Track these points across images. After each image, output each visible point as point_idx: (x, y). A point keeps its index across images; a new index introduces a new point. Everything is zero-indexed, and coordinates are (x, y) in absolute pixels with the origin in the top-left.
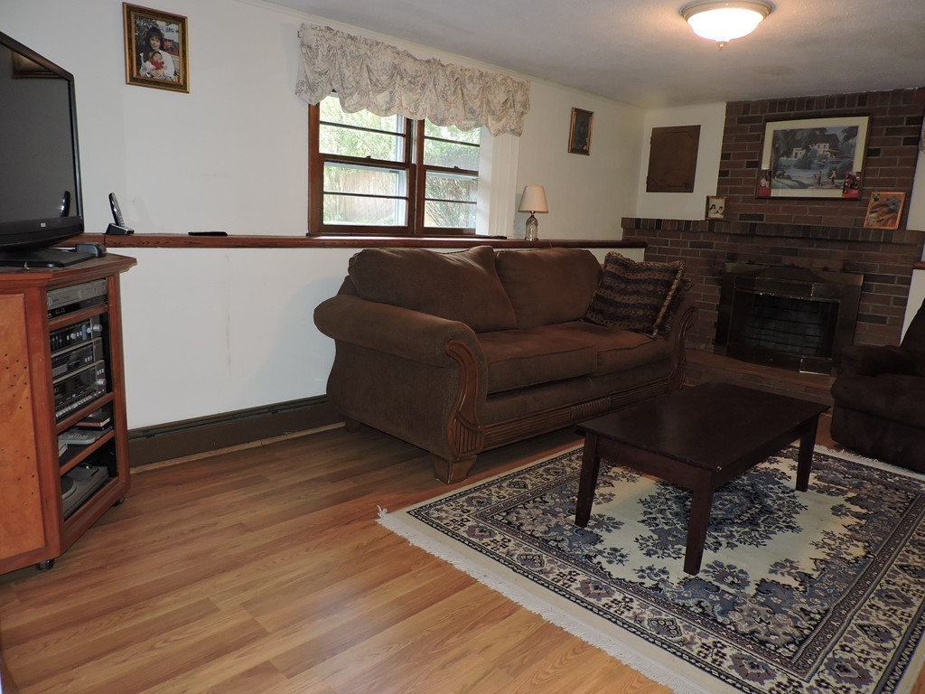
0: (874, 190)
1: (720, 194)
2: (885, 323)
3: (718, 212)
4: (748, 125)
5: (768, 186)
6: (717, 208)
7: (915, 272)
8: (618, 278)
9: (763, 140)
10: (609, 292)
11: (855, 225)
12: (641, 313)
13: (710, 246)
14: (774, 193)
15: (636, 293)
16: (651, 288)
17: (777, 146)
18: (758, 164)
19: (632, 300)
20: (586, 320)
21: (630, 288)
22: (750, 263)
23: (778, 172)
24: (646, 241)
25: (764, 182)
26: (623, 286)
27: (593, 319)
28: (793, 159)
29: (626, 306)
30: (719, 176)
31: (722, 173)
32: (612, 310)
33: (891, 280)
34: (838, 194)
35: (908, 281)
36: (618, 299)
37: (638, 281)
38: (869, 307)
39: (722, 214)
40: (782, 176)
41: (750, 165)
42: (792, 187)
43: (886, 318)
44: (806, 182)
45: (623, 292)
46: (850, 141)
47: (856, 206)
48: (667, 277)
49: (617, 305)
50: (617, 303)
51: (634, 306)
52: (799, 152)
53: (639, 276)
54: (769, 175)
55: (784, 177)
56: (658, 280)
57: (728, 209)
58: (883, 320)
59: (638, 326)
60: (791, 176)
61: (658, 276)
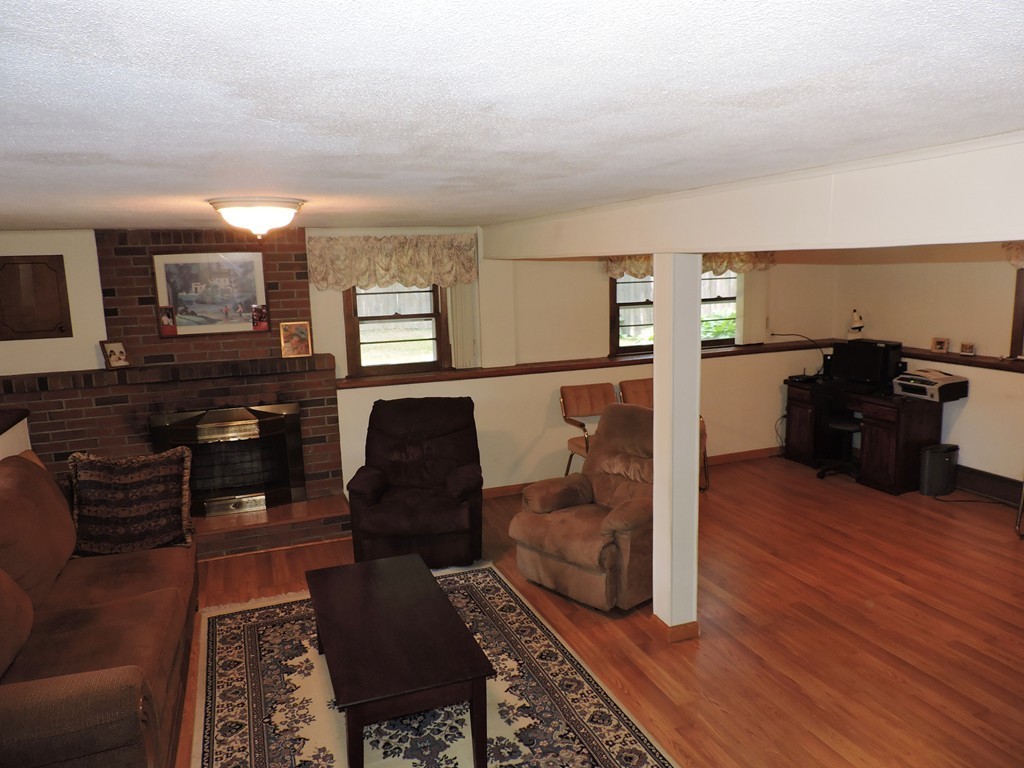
0: (281, 321)
1: (112, 336)
2: (325, 441)
3: (120, 359)
4: (130, 258)
5: (171, 324)
6: (118, 354)
7: (339, 392)
8: (108, 487)
9: (153, 274)
10: (102, 508)
11: (271, 355)
12: (163, 522)
13: (124, 400)
14: (181, 331)
15: (144, 499)
16: (161, 488)
17: (172, 280)
18: (154, 300)
19: (143, 509)
20: (84, 554)
21: (134, 494)
22: (180, 410)
23: (180, 309)
24: (26, 407)
25: (165, 320)
26: (120, 495)
27: (97, 551)
28: (194, 294)
29: (139, 519)
30: (106, 315)
31: (108, 313)
32: (121, 530)
33: (321, 402)
34: (249, 327)
35: (335, 401)
36: (123, 513)
37: (140, 484)
38: (309, 430)
39: (126, 360)
40: (185, 312)
41: (142, 301)
42: (199, 323)
43: (325, 437)
44: (212, 317)
45: (126, 503)
46: (249, 276)
47: (269, 337)
48: (175, 470)
49: (124, 521)
50: (124, 519)
51: (149, 517)
52: (199, 287)
53: (136, 477)
54: (170, 312)
55: (188, 314)
56: (165, 477)
57: (129, 352)
58: (322, 439)
59: (167, 539)
60: (196, 311)
61: (163, 472)
